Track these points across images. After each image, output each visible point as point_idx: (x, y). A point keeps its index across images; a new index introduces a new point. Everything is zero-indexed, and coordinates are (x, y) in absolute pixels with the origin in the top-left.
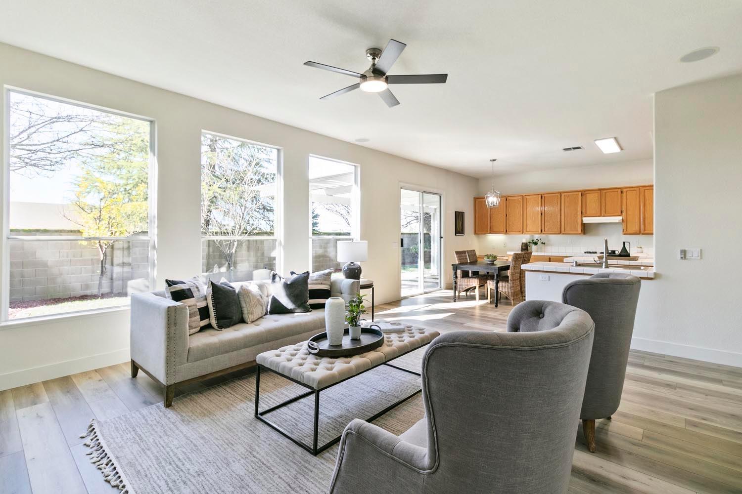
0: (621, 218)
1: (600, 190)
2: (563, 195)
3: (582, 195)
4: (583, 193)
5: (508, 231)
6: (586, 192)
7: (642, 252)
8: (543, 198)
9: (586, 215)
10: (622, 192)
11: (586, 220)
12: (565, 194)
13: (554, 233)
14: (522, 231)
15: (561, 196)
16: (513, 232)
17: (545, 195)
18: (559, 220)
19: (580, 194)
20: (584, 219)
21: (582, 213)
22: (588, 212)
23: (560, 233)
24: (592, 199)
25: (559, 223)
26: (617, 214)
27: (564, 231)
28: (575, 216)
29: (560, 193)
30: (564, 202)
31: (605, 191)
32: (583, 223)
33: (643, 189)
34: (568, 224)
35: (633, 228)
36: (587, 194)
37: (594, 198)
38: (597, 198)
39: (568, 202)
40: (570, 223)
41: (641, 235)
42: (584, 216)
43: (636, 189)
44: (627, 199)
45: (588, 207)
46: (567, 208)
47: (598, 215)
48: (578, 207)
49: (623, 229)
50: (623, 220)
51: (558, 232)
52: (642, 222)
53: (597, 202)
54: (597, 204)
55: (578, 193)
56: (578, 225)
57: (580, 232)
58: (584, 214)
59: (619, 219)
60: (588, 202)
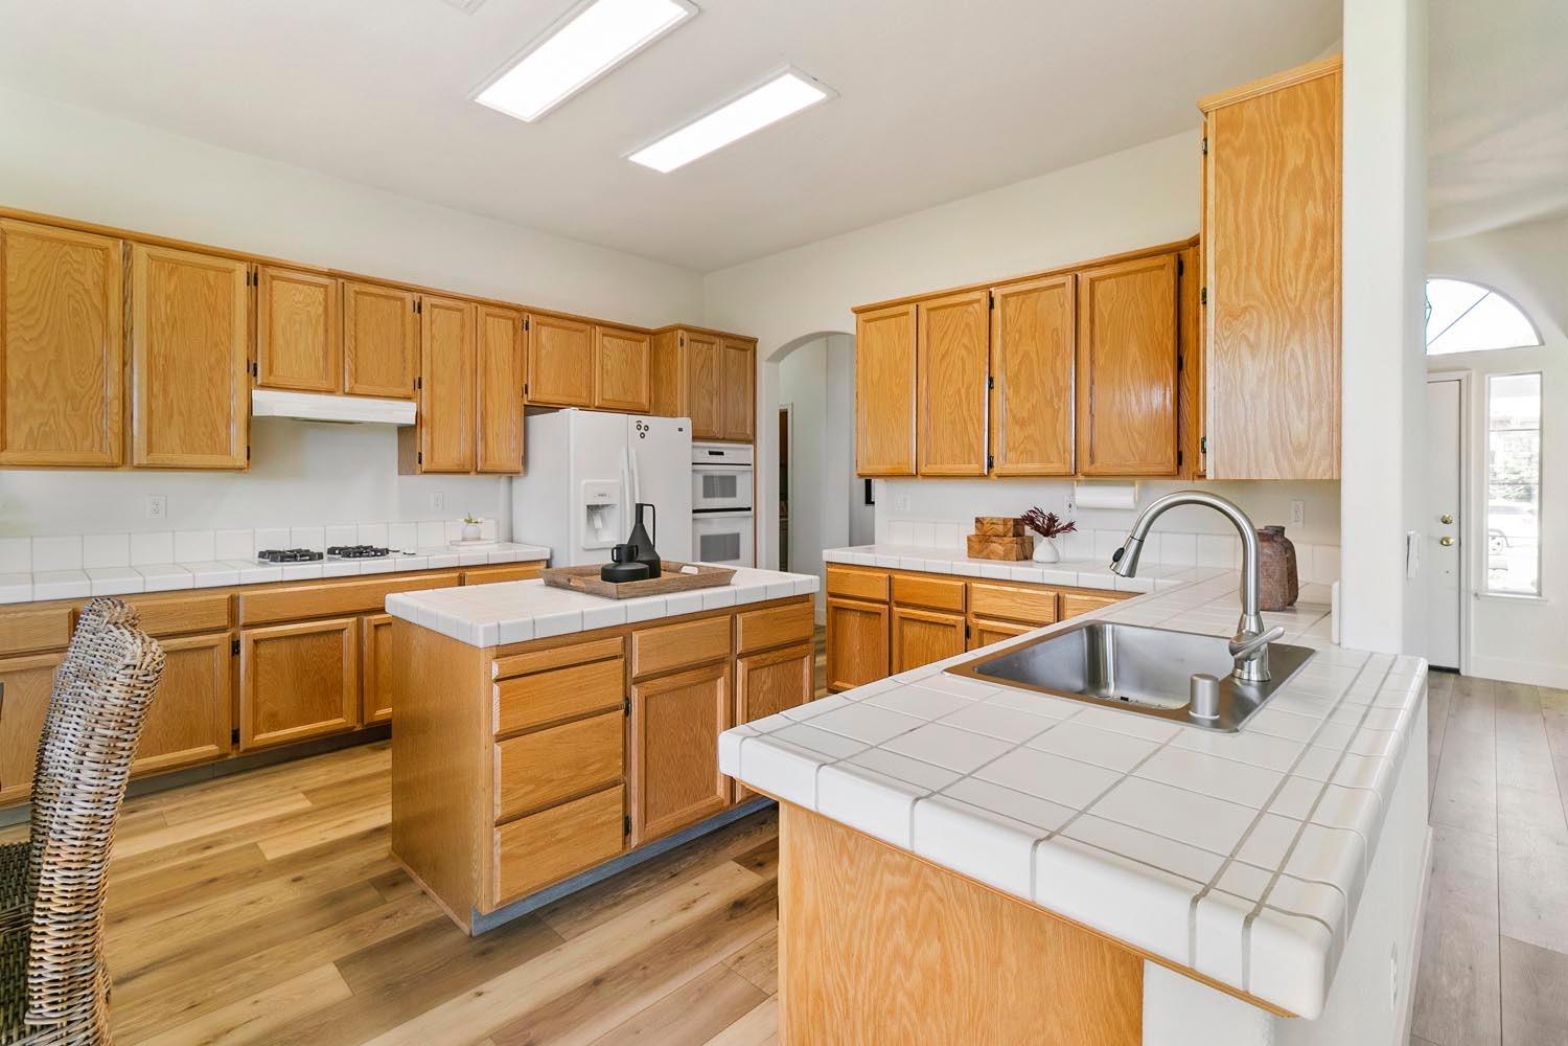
0: (412, 406)
1: (332, 275)
2: (140, 250)
3: (253, 280)
6: (271, 270)
7: (479, 539)
9: (272, 380)
10: (419, 307)
11: (270, 403)
12: (159, 253)
15: (127, 256)
18: (112, 391)
19: (241, 270)
20: (257, 394)
21: (253, 369)
22: (279, 369)
23: (123, 460)
24: (294, 307)
25: (116, 407)
26: (402, 391)
27: (150, 450)
28: (210, 380)
29: (128, 239)
30: (151, 296)
31: (357, 287)
32: (254, 414)
33: (482, 310)
34: (171, 417)
35: (448, 445)
36: (273, 278)
37: (309, 308)
38: (321, 310)
39: (168, 298)
40: (181, 414)
41: (473, 476)
42: (259, 382)
43: (461, 304)
44: (432, 337)
45: (280, 341)
46: (163, 332)
47: (325, 385)
48: (230, 336)
49: (420, 454)
50: (419, 416)
51: (106, 458)
52: (479, 431)
53: (321, 330)
54: (322, 338)
55: (229, 264)
56: (228, 427)
57: (241, 461)
58: (259, 373)
59: (405, 413)
60: (280, 321)
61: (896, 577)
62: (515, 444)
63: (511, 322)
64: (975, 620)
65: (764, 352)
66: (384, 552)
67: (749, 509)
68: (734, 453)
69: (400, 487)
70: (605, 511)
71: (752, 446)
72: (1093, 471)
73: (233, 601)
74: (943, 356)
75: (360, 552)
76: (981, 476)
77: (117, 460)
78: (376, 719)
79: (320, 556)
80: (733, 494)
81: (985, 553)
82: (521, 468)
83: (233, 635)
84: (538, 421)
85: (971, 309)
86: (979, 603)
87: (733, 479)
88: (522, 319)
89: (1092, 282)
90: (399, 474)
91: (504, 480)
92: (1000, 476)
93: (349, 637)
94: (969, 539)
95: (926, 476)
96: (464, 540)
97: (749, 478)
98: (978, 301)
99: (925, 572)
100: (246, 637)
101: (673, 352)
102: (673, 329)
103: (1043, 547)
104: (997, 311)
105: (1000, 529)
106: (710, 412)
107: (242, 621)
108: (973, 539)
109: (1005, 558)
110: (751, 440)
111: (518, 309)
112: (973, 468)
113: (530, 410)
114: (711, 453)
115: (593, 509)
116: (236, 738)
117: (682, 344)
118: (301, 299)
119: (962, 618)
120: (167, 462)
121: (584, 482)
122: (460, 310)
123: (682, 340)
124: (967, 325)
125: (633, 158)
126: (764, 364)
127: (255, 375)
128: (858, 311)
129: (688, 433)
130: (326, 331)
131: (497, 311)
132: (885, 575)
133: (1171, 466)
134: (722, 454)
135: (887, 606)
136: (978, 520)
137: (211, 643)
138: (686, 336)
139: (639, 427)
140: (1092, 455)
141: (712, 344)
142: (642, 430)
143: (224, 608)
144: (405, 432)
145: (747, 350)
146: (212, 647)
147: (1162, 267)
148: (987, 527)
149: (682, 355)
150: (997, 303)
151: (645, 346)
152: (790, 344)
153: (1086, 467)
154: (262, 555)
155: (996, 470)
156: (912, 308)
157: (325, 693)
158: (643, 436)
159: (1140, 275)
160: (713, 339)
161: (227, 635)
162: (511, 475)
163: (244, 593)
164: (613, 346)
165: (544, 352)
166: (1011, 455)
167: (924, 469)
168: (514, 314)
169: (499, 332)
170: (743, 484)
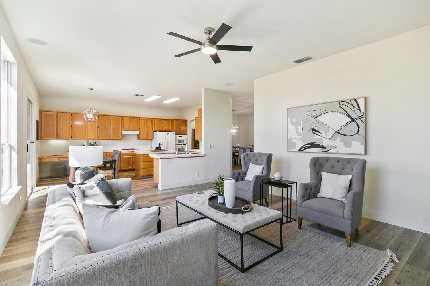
0: (139, 132)
1: (130, 117)
2: (111, 117)
3: (122, 118)
4: (122, 117)
5: (73, 137)
6: (123, 117)
7: (147, 148)
8: (99, 117)
9: (124, 130)
10: (139, 120)
11: (124, 132)
12: (113, 117)
13: (106, 139)
14: (84, 138)
15: (110, 117)
16: (76, 138)
17: (100, 116)
18: (109, 132)
19: (120, 118)
20: (122, 131)
21: (121, 128)
22: (124, 128)
23: (110, 139)
24: (126, 121)
26: (137, 130)
27: (112, 138)
28: (117, 130)
29: (110, 116)
30: (112, 121)
31: (133, 118)
32: (122, 133)
33: (147, 119)
35: (143, 137)
38: (129, 121)
39: (114, 122)
40: (115, 133)
41: (146, 140)
44: (141, 123)
45: (124, 125)
46: (113, 125)
47: (129, 130)
48: (119, 125)
49: (140, 137)
50: (139, 133)
52: (147, 134)
54: (129, 124)
56: (119, 135)
57: (120, 139)
59: (138, 132)
60: (124, 123)
62: (152, 136)
63: (151, 120)
65: (188, 121)
66: (135, 149)
68: (184, 136)
69: (137, 141)
71: (186, 136)
73: (120, 153)
75: (133, 149)
78: (134, 168)
80: (184, 142)
82: (153, 139)
84: (154, 133)
87: (183, 140)
88: (153, 120)
93: (131, 158)
96: (145, 148)
97: (186, 140)
100: (121, 158)
102: (174, 119)
106: (179, 131)
107: (121, 155)
110: (187, 135)
111: (152, 118)
113: (154, 131)
114: (179, 137)
116: (120, 168)
120: (114, 139)
121: (159, 141)
122: (145, 119)
125: (163, 102)
126: (189, 123)
128: (195, 118)
129: (175, 134)
131: (149, 119)
134: (181, 137)
138: (175, 120)
141: (180, 121)
144: (138, 135)
145: (186, 122)
149: (175, 123)
151: (170, 122)
152: (192, 120)
154: (122, 149)
157: (129, 164)
162: (151, 140)
164: (165, 122)
165: (155, 124)
169: (149, 121)
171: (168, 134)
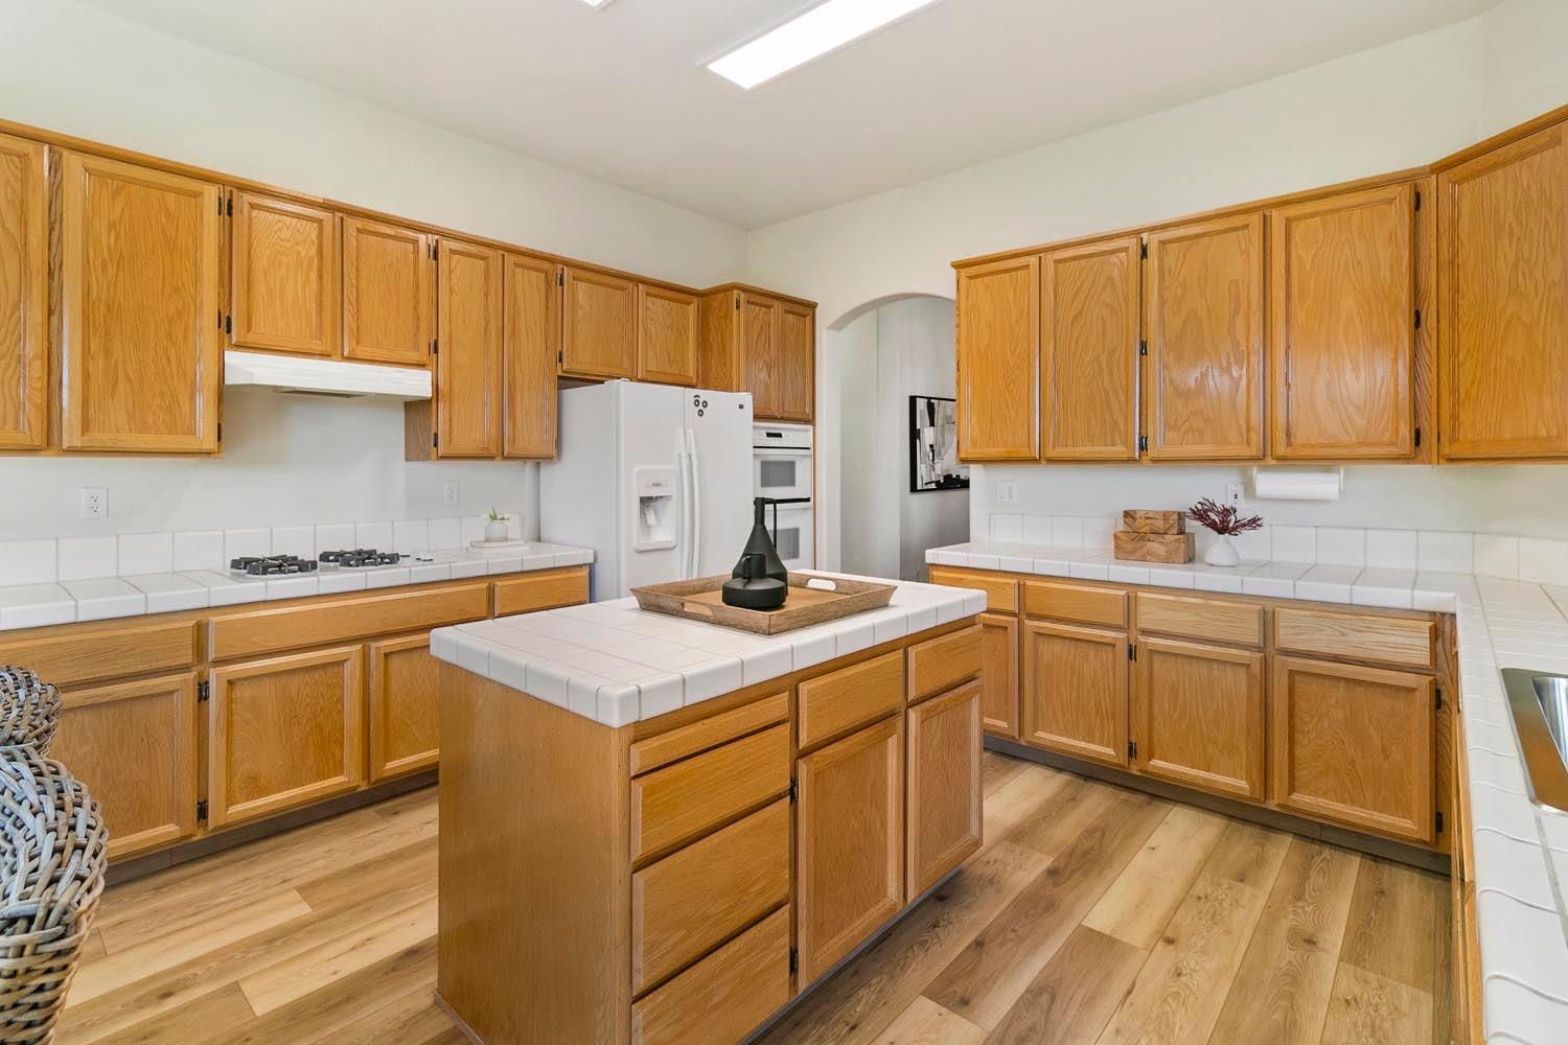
0: (426, 374)
1: (327, 206)
3: (225, 206)
4: (233, 196)
6: (249, 197)
7: (506, 539)
9: (251, 338)
10: (435, 253)
11: (247, 368)
12: (98, 164)
15: (56, 165)
18: (33, 347)
19: (209, 193)
20: (231, 357)
21: (225, 323)
23: (48, 442)
24: (279, 245)
25: (37, 369)
26: (415, 357)
27: (86, 428)
28: (169, 335)
29: (53, 144)
30: (87, 223)
31: (359, 223)
32: (227, 383)
33: (510, 259)
34: (115, 385)
35: (466, 423)
36: (253, 206)
37: (298, 248)
38: (313, 252)
39: (111, 226)
40: (128, 379)
41: (498, 464)
42: (234, 341)
43: (487, 252)
44: (451, 290)
45: (261, 289)
46: (104, 268)
47: (318, 347)
48: (197, 279)
49: (436, 435)
50: (436, 388)
51: (22, 439)
52: (507, 407)
53: (313, 276)
54: (314, 285)
55: (195, 185)
56: (192, 398)
57: (210, 443)
58: (234, 327)
59: (417, 383)
60: (261, 261)
61: (1028, 583)
62: (548, 423)
63: (543, 275)
64: (1142, 639)
65: (824, 318)
66: (393, 559)
67: (808, 500)
68: (794, 434)
69: (407, 475)
70: (659, 504)
71: (811, 427)
72: (1290, 452)
73: (200, 630)
74: (1076, 319)
75: (364, 558)
76: (1131, 460)
77: (38, 441)
78: (386, 775)
79: (314, 565)
80: (792, 482)
81: (1139, 554)
82: (555, 452)
83: (200, 675)
85: (1113, 259)
86: (1148, 617)
87: (792, 464)
88: (556, 271)
89: (1288, 221)
90: (407, 459)
91: (529, 467)
92: (1155, 461)
93: (352, 671)
94: (1116, 537)
95: (1051, 461)
96: (487, 540)
97: (808, 463)
98: (1126, 249)
99: (1070, 578)
100: (215, 676)
101: (727, 316)
102: (727, 289)
103: (1216, 547)
104: (1153, 261)
105: (1160, 524)
106: (767, 387)
107: (212, 656)
108: (1122, 536)
109: (1168, 560)
110: (810, 420)
111: (551, 259)
112: (1119, 450)
113: (568, 381)
114: (769, 435)
115: (645, 501)
116: (202, 812)
117: (738, 307)
118: (288, 237)
119: (1122, 635)
120: (109, 444)
121: (637, 469)
122: (483, 258)
123: (738, 302)
124: (1110, 279)
125: (709, 66)
126: (824, 331)
127: (229, 331)
128: (958, 266)
129: (749, 411)
130: (320, 277)
131: (526, 260)
132: (1014, 581)
133: (1406, 446)
134: (779, 435)
135: (1015, 619)
136: (1127, 514)
137: (170, 688)
138: (742, 297)
139: (697, 403)
140: (1288, 434)
141: (769, 307)
142: (701, 407)
143: (189, 640)
144: (415, 408)
145: (805, 316)
146: (171, 693)
147: (1390, 202)
148: (1139, 523)
149: (738, 319)
150: (1152, 251)
151: (692, 309)
152: (858, 308)
153: (1281, 450)
154: (236, 564)
155: (1152, 452)
156: (1033, 260)
157: (321, 745)
158: (701, 413)
159: (1357, 211)
160: (770, 302)
161: (191, 675)
162: (539, 461)
163: (215, 619)
164: (656, 309)
165: (581, 313)
166: (1170, 435)
167: (1051, 453)
168: (546, 265)
169: (528, 285)
170: (802, 471)
171: (701, 406)
